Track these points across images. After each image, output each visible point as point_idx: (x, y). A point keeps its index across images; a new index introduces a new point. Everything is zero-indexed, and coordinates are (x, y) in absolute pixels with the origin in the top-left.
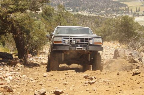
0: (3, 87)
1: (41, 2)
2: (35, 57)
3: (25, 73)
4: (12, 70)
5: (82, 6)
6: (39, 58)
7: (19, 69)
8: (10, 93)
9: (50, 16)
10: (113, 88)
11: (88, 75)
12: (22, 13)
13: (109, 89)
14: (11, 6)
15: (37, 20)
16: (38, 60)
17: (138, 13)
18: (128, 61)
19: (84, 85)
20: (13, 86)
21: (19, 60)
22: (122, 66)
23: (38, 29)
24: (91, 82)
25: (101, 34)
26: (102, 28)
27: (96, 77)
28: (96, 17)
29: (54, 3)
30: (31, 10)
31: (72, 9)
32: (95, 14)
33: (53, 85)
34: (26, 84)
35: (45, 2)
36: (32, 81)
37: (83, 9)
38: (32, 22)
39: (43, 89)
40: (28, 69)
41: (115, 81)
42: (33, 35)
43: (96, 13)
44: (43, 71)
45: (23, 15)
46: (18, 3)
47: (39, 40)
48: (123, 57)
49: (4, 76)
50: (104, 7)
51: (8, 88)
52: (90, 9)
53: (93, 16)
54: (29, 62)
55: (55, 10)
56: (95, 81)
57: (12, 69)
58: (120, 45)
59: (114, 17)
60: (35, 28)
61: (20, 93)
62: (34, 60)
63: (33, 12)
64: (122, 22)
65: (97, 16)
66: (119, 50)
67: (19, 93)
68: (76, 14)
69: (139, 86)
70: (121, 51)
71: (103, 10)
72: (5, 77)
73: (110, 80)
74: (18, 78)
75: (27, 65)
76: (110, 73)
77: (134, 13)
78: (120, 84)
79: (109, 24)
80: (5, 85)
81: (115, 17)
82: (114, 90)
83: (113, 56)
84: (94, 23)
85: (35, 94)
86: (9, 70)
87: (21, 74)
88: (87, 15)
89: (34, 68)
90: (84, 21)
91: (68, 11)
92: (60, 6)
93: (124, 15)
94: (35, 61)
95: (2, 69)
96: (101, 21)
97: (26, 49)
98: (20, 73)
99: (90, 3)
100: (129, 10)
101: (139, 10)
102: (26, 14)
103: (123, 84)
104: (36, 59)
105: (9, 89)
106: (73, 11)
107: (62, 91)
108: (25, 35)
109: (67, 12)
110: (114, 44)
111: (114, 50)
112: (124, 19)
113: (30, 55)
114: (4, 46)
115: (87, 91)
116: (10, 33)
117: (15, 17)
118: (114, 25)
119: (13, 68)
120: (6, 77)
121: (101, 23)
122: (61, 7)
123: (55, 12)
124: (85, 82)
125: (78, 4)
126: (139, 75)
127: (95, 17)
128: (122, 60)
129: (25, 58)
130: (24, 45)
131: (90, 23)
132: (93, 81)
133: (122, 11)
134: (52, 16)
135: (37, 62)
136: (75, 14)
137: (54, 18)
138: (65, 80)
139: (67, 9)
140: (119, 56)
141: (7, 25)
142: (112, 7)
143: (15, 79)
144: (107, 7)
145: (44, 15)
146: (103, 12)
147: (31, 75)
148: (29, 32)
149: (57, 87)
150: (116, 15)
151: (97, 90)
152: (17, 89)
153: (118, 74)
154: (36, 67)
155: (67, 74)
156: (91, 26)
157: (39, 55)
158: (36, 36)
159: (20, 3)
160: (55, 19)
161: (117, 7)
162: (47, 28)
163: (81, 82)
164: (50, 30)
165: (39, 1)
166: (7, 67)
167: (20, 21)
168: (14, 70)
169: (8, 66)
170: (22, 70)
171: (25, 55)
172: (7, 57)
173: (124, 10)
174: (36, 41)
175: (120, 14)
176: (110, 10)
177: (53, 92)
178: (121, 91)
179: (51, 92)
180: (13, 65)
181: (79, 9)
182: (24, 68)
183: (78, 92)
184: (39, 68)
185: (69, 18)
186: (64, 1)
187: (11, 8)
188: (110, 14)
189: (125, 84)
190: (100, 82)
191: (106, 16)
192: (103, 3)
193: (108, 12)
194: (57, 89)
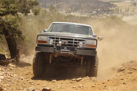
4: (3, 69)
5: (74, 7)
7: (11, 69)
10: (99, 84)
13: (94, 85)
14: (2, 9)
17: (127, 12)
19: (71, 82)
20: (4, 85)
21: (11, 60)
24: (78, 79)
32: (87, 15)
33: (42, 83)
34: (16, 83)
36: (23, 80)
37: (75, 10)
39: (31, 87)
40: (20, 68)
43: (88, 14)
45: (13, 17)
50: (95, 8)
53: (85, 17)
54: (21, 62)
56: (82, 78)
62: (27, 60)
65: (89, 16)
68: (68, 15)
69: (123, 82)
71: (95, 11)
74: (9, 77)
75: (18, 65)
77: (124, 13)
81: (105, 17)
82: (99, 86)
86: (1, 70)
87: (12, 74)
88: (79, 16)
89: (26, 67)
93: (114, 15)
97: (17, 49)
98: (11, 72)
99: (81, 4)
100: (119, 10)
101: (129, 10)
103: (108, 81)
104: (29, 58)
106: (66, 12)
107: (50, 88)
108: (17, 37)
109: (59, 13)
113: (23, 55)
115: (73, 88)
117: (6, 19)
119: (5, 67)
122: (53, 9)
125: (70, 5)
126: (124, 72)
127: (87, 17)
129: (17, 58)
132: (80, 78)
133: (112, 11)
135: (30, 62)
136: (67, 15)
142: (102, 8)
143: (6, 79)
144: (98, 8)
147: (22, 74)
148: (21, 34)
149: (45, 85)
151: (83, 87)
152: (8, 88)
154: (28, 66)
159: (11, 6)
161: (108, 7)
168: (6, 70)
170: (13, 70)
171: (17, 55)
173: (113, 10)
175: (111, 14)
176: (100, 10)
178: (105, 87)
179: (40, 89)
180: (6, 65)
181: (71, 10)
182: (16, 67)
183: (65, 89)
184: (30, 67)
185: (61, 19)
186: (57, 3)
187: (2, 11)
188: (101, 14)
189: (110, 80)
190: (86, 79)
191: (97, 16)
192: (94, 4)
193: (99, 13)
194: (45, 87)
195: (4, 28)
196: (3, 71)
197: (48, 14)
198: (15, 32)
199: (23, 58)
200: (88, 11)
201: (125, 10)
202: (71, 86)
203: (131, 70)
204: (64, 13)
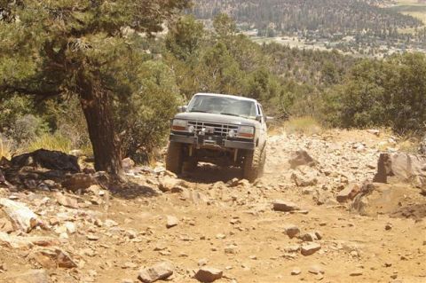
0: (48, 252)
1: (166, 5)
2: (142, 167)
3: (113, 214)
4: (74, 202)
5: (286, 19)
6: (156, 170)
7: (94, 203)
8: (69, 271)
9: (191, 47)
10: (372, 269)
11: (297, 227)
12: (110, 35)
13: (360, 271)
14: (80, 16)
15: (152, 58)
16: (152, 178)
18: (420, 191)
19: (284, 256)
20: (77, 252)
21: (97, 174)
22: (400, 204)
23: (155, 86)
24: (307, 247)
25: (341, 105)
26: (342, 88)
27: (321, 235)
28: (327, 53)
29: (205, 8)
30: (136, 28)
31: (254, 28)
32: (325, 45)
33: (193, 253)
35: (177, 4)
36: (133, 240)
37: (288, 30)
38: (137, 64)
39: (163, 264)
40: (123, 202)
41: (376, 248)
42: (139, 101)
43: (327, 42)
44: (165, 209)
45: (112, 41)
46: (98, 5)
47: (156, 119)
48: (405, 176)
49: (53, 221)
50: (351, 24)
51: (61, 256)
52: (310, 28)
53: (318, 52)
54: (126, 181)
55: (205, 29)
56: (319, 246)
57: (76, 201)
58: (396, 140)
59: (380, 56)
60: (147, 83)
61: (95, 273)
62: (141, 177)
63: (143, 35)
64: (402, 72)
65: (330, 50)
66: (393, 154)
67: (93, 272)
68: (267, 43)
70: (398, 160)
71: (349, 34)
72: (54, 225)
73: (362, 245)
74: (92, 227)
75: (117, 191)
76: (365, 222)
78: (393, 259)
79: (365, 77)
80: (54, 248)
81: (382, 55)
82: (376, 274)
83: (375, 171)
84: (319, 73)
85: (140, 278)
86: (66, 204)
87: (100, 218)
88: (300, 47)
89: (140, 200)
90: (289, 66)
91: (244, 33)
92: (220, 19)
93: (410, 50)
94: (141, 180)
95: (46, 199)
96: (341, 66)
97: (116, 142)
98: (97, 212)
99: (310, 11)
102: (121, 41)
103: (403, 258)
104: (147, 173)
105: (65, 258)
106: (259, 34)
107: (219, 271)
108: (115, 102)
109: (242, 36)
110: (378, 136)
111: (379, 155)
112: (412, 63)
113: (128, 161)
114: (53, 132)
115: (293, 274)
116: (71, 95)
117: (90, 47)
118: (379, 81)
119: (78, 197)
120: (58, 223)
121: (340, 71)
122: (224, 23)
123: (204, 37)
124: (287, 247)
125: (273, 13)
127: (324, 52)
128: (400, 185)
129: (113, 170)
130: (112, 130)
131: (308, 72)
132: (313, 245)
133: (403, 39)
134: (197, 47)
135: (149, 182)
136: (264, 44)
137: (202, 53)
138: (229, 240)
139: (243, 28)
140: (392, 174)
141: (64, 71)
142: (375, 27)
143: (82, 232)
144: (361, 26)
145: (173, 44)
146: (349, 38)
147: (130, 221)
148: (129, 94)
149: (204, 260)
150: (385, 51)
151: (323, 273)
152: (89, 261)
153: (388, 228)
154: (146, 196)
155: (236, 220)
156: (310, 80)
157: (156, 161)
158: (147, 104)
159: (105, 6)
160: (205, 57)
161: (392, 26)
162: (181, 82)
163: (277, 247)
164: (188, 89)
165: (161, 4)
166: (59, 194)
167: (102, 60)
168: (81, 205)
169: (64, 190)
170: (103, 205)
171: (113, 161)
172: (61, 165)
173: (410, 36)
174: (147, 122)
175: (400, 48)
176: (368, 34)
177: (193, 275)
178: (394, 277)
179: (188, 272)
180: (80, 190)
181: (276, 29)
182: (111, 199)
183: (265, 275)
184: (153, 201)
185: (247, 54)
186: (232, 4)
188: (369, 45)
189: (407, 257)
190: (334, 248)
191: (355, 52)
192: (349, 13)
193: (362, 41)
194: (204, 265)
195: (81, 76)
196: (73, 208)
197: (209, 37)
198: (112, 88)
199: (127, 169)
200: (330, 35)
202: (286, 268)
204: (253, 36)
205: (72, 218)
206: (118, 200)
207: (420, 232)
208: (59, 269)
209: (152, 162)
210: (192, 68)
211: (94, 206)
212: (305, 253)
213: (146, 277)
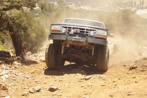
4: (8, 68)
6: (39, 55)
7: (16, 67)
8: (5, 91)
9: (50, 12)
10: (109, 83)
13: (104, 84)
14: (6, 3)
16: (37, 58)
17: (142, 6)
19: (79, 81)
20: (8, 84)
21: (17, 58)
23: (38, 26)
24: (87, 77)
32: (98, 8)
33: (48, 82)
34: (21, 82)
36: (28, 79)
37: (85, 4)
39: (37, 87)
40: (26, 67)
49: (0, 75)
54: (27, 59)
56: (91, 77)
59: (117, 11)
60: (35, 25)
62: (34, 58)
65: (100, 10)
66: (118, 44)
67: (14, 91)
69: (135, 80)
70: (120, 46)
71: (107, 4)
74: (14, 76)
75: (24, 63)
77: (138, 6)
82: (109, 85)
83: (113, 50)
85: (30, 92)
86: (5, 69)
89: (32, 65)
91: (69, 6)
97: (23, 46)
98: (16, 71)
100: (133, 3)
101: (143, 3)
103: (119, 79)
104: (36, 56)
105: (4, 87)
106: (76, 6)
107: (57, 88)
108: (22, 32)
111: (113, 45)
113: (29, 52)
115: (82, 87)
119: (10, 66)
120: (2, 75)
123: (55, 8)
124: (80, 78)
126: (136, 70)
127: (98, 11)
129: (22, 56)
135: (36, 59)
136: (77, 9)
138: (61, 77)
139: (70, 4)
141: (3, 23)
143: (10, 78)
147: (27, 73)
149: (52, 84)
150: (119, 9)
151: (92, 86)
152: (13, 87)
154: (34, 64)
160: (55, 15)
162: (47, 24)
163: (77, 78)
166: (3, 65)
168: (11, 68)
169: (5, 64)
170: (19, 68)
171: (22, 53)
172: (4, 55)
173: (127, 3)
177: (48, 89)
178: (116, 86)
179: (46, 89)
180: (10, 64)
181: (81, 4)
182: (22, 66)
183: (73, 88)
184: (36, 66)
187: (5, 5)
189: (120, 79)
190: (96, 77)
191: (109, 10)
194: (52, 86)
195: (8, 24)
196: (8, 70)
197: (56, 8)
198: (20, 27)
199: (29, 55)
200: (100, 5)
201: (139, 3)
202: (80, 85)
203: (143, 67)
204: (74, 6)
205: (7, 73)
206: (24, 66)
207: (126, 70)
208: (2, 90)
209: (38, 52)
210: (51, 19)
211: (15, 69)
212: (86, 79)
213: (32, 91)
